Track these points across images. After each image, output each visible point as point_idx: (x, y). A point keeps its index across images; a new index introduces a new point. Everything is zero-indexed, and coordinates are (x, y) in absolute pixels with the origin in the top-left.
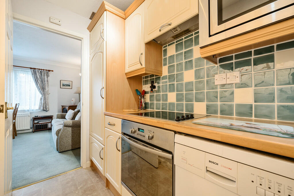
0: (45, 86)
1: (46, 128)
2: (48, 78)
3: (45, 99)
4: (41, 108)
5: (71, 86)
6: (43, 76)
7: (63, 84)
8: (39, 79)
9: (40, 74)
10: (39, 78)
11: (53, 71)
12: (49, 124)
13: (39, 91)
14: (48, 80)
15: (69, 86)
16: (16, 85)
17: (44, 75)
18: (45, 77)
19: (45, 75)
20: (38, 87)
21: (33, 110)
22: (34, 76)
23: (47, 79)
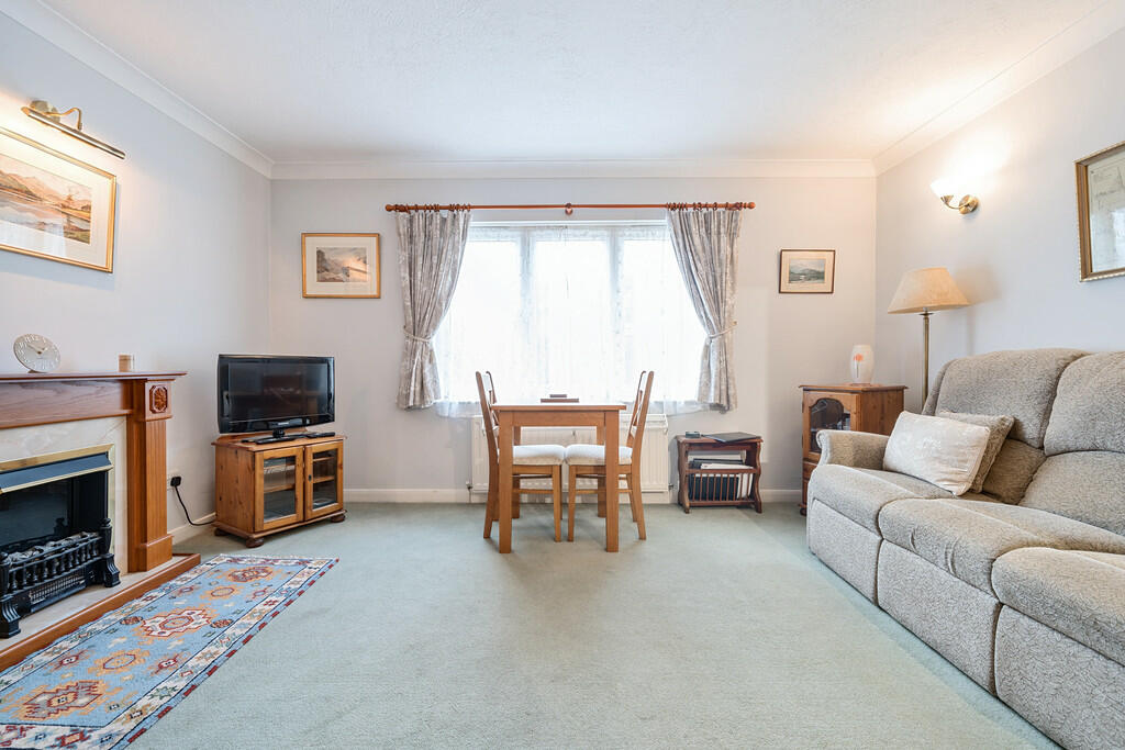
0: (721, 286)
1: (731, 498)
2: (735, 246)
3: (724, 349)
4: (707, 396)
5: (828, 276)
6: (714, 237)
7: (791, 273)
8: (701, 254)
9: (703, 230)
10: (699, 248)
11: (751, 206)
12: (745, 476)
13: (698, 311)
14: (735, 255)
15: (820, 276)
16: (618, 292)
17: (719, 233)
18: (724, 239)
19: (722, 230)
20: (694, 290)
21: (675, 403)
22: (680, 241)
23: (729, 249)
